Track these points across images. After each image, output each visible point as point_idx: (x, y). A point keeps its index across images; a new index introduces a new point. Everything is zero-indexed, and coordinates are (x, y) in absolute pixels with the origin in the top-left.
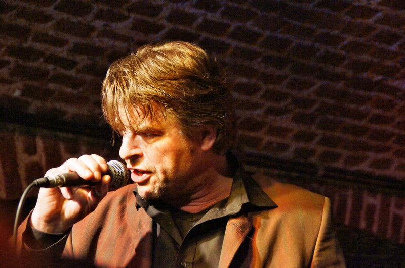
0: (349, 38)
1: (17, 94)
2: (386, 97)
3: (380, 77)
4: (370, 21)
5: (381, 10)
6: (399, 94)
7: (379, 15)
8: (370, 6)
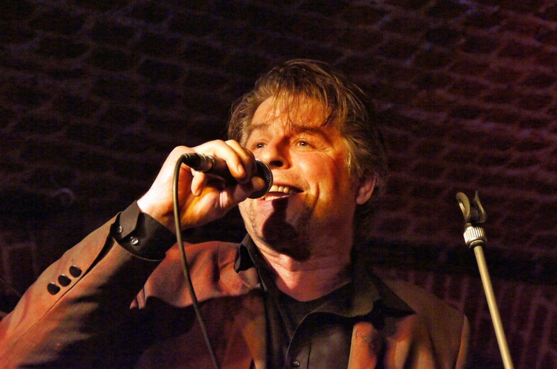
0: (349, 53)
3: (389, 106)
4: (375, 27)
5: (389, 12)
7: (387, 18)
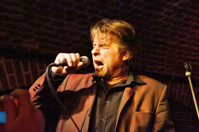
0: (153, 26)
1: (37, 47)
2: (165, 47)
4: (160, 20)
5: (164, 16)
6: (169, 45)
7: (163, 18)
8: (160, 15)
